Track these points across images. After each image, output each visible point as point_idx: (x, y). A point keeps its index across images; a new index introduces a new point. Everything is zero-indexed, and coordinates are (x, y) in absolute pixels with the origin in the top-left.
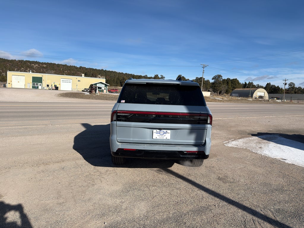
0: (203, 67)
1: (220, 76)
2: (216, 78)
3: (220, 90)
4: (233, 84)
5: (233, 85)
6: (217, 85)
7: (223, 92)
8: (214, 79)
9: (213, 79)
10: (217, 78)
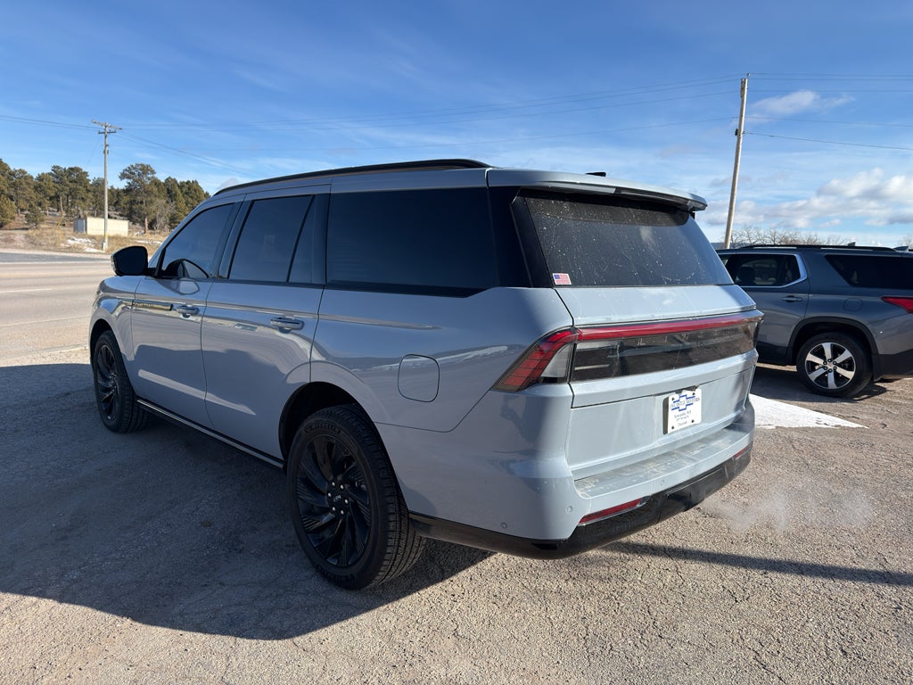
0: (105, 134)
1: (146, 169)
2: (134, 174)
3: (152, 217)
4: (192, 197)
5: (190, 200)
6: (139, 199)
7: (161, 221)
8: (129, 178)
9: (123, 176)
10: (137, 173)
